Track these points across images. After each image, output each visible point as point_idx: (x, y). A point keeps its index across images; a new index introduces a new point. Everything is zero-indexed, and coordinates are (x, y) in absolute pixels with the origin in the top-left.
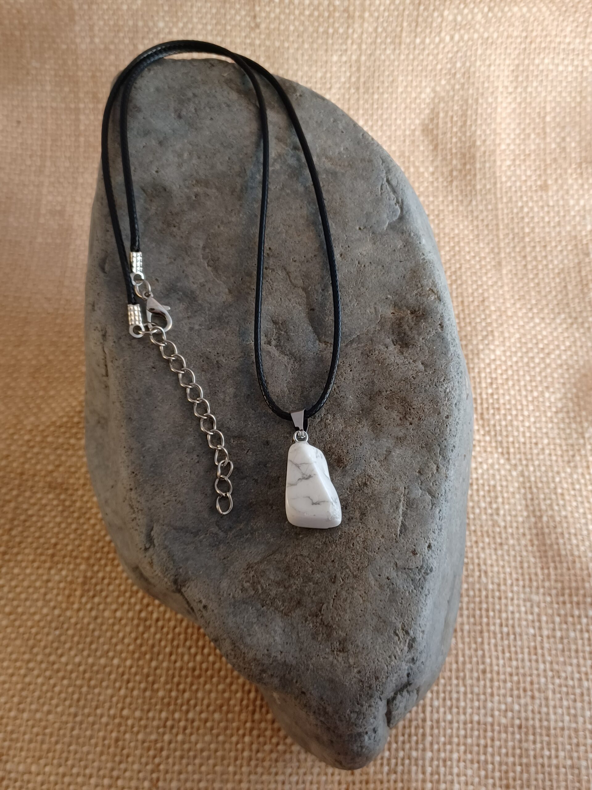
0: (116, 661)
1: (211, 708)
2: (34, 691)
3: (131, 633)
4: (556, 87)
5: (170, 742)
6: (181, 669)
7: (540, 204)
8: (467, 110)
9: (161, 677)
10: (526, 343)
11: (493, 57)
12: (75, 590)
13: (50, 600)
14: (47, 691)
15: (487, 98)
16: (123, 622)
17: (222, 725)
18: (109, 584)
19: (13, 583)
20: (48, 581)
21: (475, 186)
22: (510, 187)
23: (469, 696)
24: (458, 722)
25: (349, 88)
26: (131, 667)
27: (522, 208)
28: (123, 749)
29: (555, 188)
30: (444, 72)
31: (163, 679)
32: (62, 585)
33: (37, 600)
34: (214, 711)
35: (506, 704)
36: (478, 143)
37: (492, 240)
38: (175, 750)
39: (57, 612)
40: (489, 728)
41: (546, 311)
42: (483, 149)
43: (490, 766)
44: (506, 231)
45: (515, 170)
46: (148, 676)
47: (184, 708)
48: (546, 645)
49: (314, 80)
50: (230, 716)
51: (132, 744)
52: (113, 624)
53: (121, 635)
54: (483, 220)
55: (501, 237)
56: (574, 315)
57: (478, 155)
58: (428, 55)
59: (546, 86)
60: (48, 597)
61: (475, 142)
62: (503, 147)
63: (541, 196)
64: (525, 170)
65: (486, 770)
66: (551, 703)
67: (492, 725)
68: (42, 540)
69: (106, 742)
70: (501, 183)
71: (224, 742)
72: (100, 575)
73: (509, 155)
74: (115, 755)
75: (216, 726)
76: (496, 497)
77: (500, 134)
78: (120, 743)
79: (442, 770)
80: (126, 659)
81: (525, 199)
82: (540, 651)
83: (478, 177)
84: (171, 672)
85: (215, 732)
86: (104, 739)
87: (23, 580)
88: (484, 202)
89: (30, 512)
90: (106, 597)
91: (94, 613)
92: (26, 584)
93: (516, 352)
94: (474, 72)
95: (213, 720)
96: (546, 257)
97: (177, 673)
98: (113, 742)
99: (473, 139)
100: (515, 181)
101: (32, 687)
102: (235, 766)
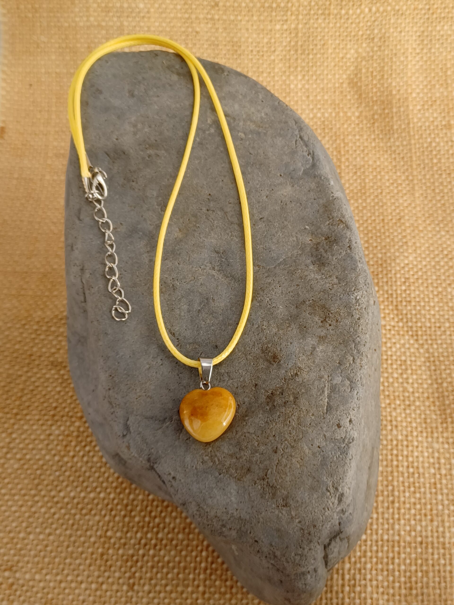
0: (102, 495)
1: (176, 530)
2: (38, 518)
5: (144, 556)
6: (153, 500)
7: (445, 139)
8: (384, 66)
9: (137, 506)
13: (51, 449)
14: (48, 518)
17: (185, 543)
20: (50, 435)
21: (392, 126)
22: (421, 127)
26: (114, 499)
27: (431, 143)
28: (107, 561)
31: (138, 508)
32: (61, 438)
33: (42, 449)
34: (178, 533)
35: (410, 526)
36: (394, 92)
38: (148, 562)
39: (57, 458)
40: (396, 544)
42: (398, 97)
43: (397, 573)
44: (418, 162)
45: (424, 113)
46: (127, 505)
47: (155, 530)
48: (444, 481)
50: (191, 536)
51: (114, 558)
52: (101, 467)
53: (106, 475)
54: (399, 154)
55: (414, 167)
57: (394, 101)
58: (352, 23)
59: (446, 47)
60: (50, 447)
61: (391, 91)
62: (414, 95)
63: (446, 134)
64: (433, 113)
65: (393, 576)
66: (447, 524)
67: (399, 542)
69: (94, 556)
70: (414, 123)
71: (186, 556)
73: (419, 101)
74: (100, 566)
75: (179, 544)
76: (407, 369)
77: (411, 85)
78: (105, 557)
80: (110, 493)
81: (433, 136)
82: (438, 486)
83: (395, 119)
84: (145, 503)
85: (179, 548)
86: (92, 554)
88: (400, 139)
93: (425, 258)
94: (389, 37)
95: (178, 539)
97: (150, 503)
98: (99, 556)
99: (389, 89)
100: (425, 122)
101: (36, 515)
102: (194, 573)
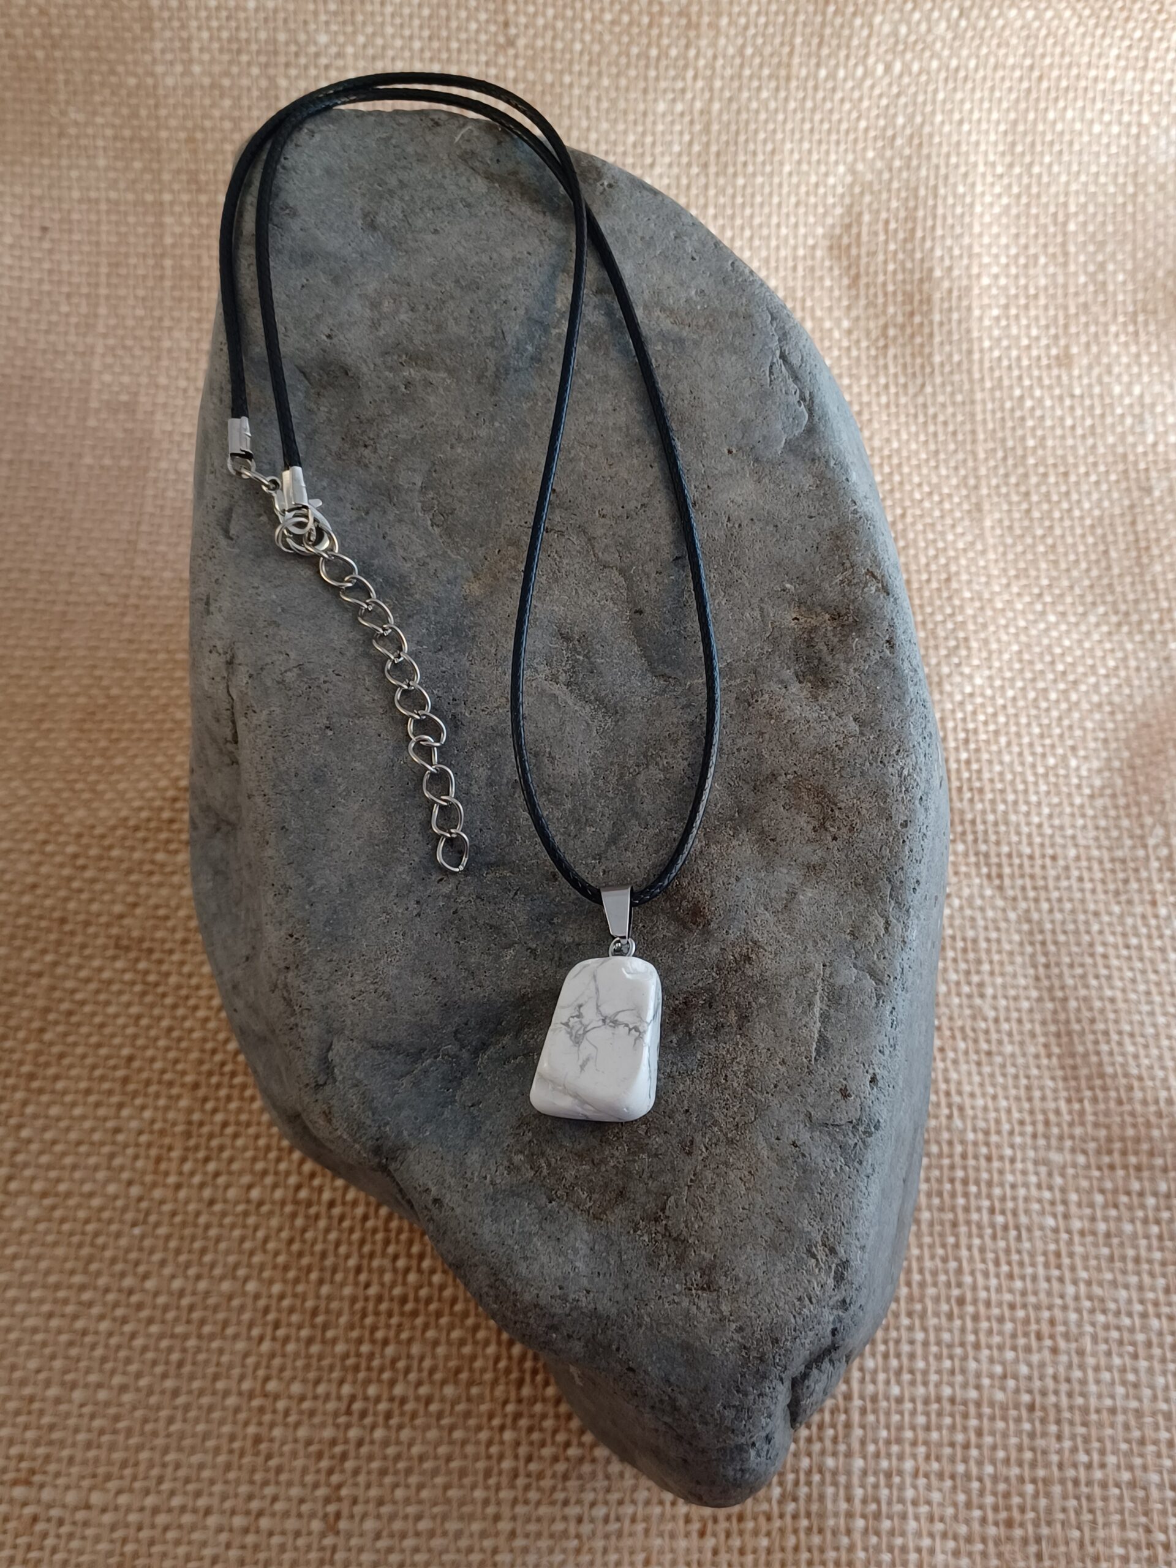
0: (251, 1287)
1: (438, 1376)
2: (93, 1347)
3: (280, 1229)
4: (1089, 164)
5: (360, 1443)
6: (379, 1299)
7: (1057, 392)
8: (916, 208)
9: (339, 1314)
10: (1031, 662)
11: (967, 106)
12: (170, 1148)
13: (122, 1168)
14: (119, 1347)
15: (955, 185)
16: (265, 1209)
17: (461, 1407)
18: (236, 1136)
19: (49, 1136)
20: (117, 1130)
21: (930, 355)
22: (1000, 359)
23: (934, 1349)
24: (913, 1400)
25: (689, 165)
26: (282, 1297)
27: (1022, 398)
28: (269, 1457)
29: (1085, 361)
30: (872, 134)
31: (343, 1320)
32: (144, 1139)
33: (96, 1168)
34: (444, 1382)
35: (1003, 1363)
36: (938, 273)
37: (965, 461)
38: (370, 1458)
39: (135, 1191)
40: (972, 1410)
41: (1069, 600)
42: (946, 284)
43: (975, 1485)
44: (991, 445)
45: (1008, 326)
46: (315, 1312)
47: (386, 1376)
48: (1078, 1249)
49: (620, 149)
50: (474, 1390)
51: (287, 1448)
52: (246, 1214)
53: (260, 1234)
54: (945, 423)
55: (982, 455)
56: (1123, 607)
57: (937, 296)
58: (842, 100)
59: (1070, 164)
60: (117, 1162)
61: (931, 270)
62: (985, 281)
63: (1059, 377)
64: (1028, 327)
65: (967, 1492)
66: (1091, 1361)
67: (978, 1404)
68: (103, 1051)
69: (236, 1445)
70: (982, 351)
71: (464, 1443)
72: (219, 1117)
73: (996, 297)
74: (253, 1471)
75: (447, 1410)
76: (979, 962)
77: (979, 255)
78: (263, 1446)
79: (884, 1492)
80: (271, 1282)
81: (1027, 382)
82: (1066, 1261)
83: (937, 339)
84: (358, 1306)
85: (445, 1422)
86: (232, 1438)
87: (68, 1129)
88: (949, 389)
89: (79, 996)
90: (231, 1160)
91: (207, 1193)
92: (73, 1136)
93: (1012, 680)
94: (931, 136)
95: (443, 1400)
96: (1067, 494)
97: (371, 1306)
98: (249, 1443)
99: (926, 265)
100: (1008, 348)
101: (88, 1339)
102: (487, 1488)
